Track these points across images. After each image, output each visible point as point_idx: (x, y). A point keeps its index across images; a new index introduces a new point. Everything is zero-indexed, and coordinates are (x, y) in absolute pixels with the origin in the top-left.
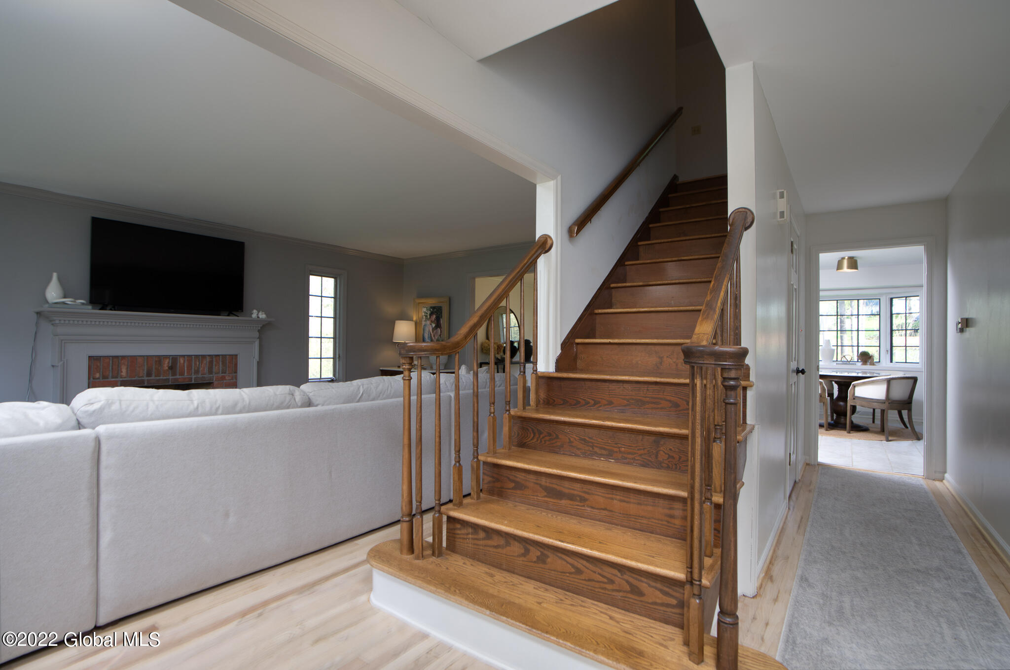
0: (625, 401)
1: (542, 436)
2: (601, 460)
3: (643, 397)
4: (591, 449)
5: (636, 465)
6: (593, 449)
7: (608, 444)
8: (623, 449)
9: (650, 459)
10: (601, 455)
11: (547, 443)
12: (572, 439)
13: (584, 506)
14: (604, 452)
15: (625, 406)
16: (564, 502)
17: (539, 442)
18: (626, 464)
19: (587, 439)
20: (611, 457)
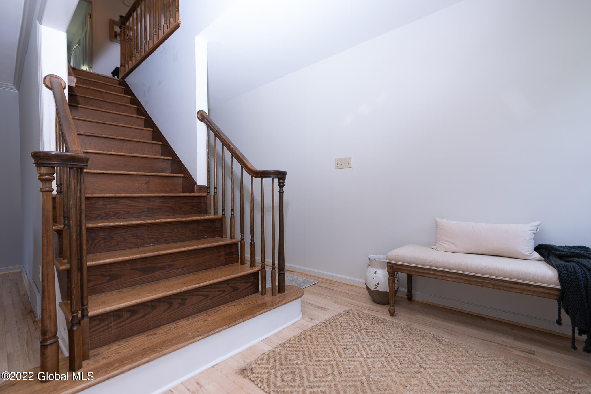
0: (140, 210)
1: (96, 241)
2: (151, 246)
3: (152, 206)
4: (142, 241)
5: (174, 243)
6: (144, 240)
7: (155, 235)
8: (166, 235)
9: (182, 237)
10: (151, 243)
11: (102, 245)
12: (126, 237)
13: (172, 270)
14: (153, 240)
15: (140, 213)
16: (157, 273)
17: (93, 246)
18: (168, 243)
19: (139, 234)
20: (157, 242)
